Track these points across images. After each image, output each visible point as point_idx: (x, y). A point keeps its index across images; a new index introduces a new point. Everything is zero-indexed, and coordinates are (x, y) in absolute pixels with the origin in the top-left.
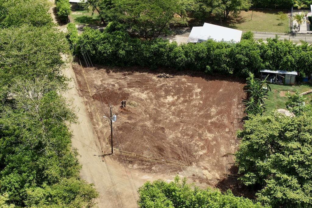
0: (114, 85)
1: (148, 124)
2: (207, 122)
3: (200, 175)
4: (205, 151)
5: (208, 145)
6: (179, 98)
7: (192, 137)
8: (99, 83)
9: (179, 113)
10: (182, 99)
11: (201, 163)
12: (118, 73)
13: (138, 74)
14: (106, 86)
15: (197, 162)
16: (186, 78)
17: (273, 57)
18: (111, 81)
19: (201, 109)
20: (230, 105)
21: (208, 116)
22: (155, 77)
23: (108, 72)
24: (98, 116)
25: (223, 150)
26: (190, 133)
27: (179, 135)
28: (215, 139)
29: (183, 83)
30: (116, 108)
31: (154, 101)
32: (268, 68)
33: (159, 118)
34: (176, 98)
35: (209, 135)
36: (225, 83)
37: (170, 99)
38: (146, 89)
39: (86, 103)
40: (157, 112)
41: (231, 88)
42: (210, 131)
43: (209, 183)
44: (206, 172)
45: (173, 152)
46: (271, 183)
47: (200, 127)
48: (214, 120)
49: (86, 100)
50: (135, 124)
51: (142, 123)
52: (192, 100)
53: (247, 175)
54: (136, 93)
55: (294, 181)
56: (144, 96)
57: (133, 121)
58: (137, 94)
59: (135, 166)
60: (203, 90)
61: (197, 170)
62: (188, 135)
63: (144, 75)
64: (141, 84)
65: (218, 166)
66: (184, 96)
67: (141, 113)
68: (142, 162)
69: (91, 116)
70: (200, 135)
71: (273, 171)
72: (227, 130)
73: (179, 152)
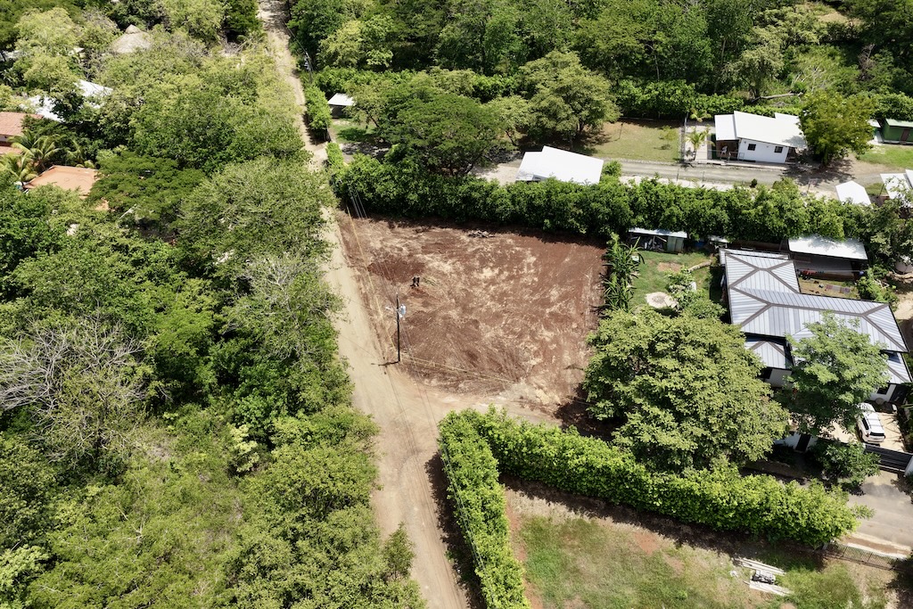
0: (401, 250)
1: (454, 314)
2: (544, 312)
3: (531, 397)
4: (539, 360)
5: (544, 350)
6: (501, 272)
7: (521, 336)
8: (378, 246)
9: (501, 297)
10: (506, 273)
11: (534, 379)
12: (408, 229)
13: (438, 230)
14: (388, 250)
15: (527, 376)
16: (512, 238)
17: (649, 209)
18: (396, 242)
19: (535, 290)
20: (580, 285)
21: (546, 303)
22: (464, 237)
23: (391, 227)
24: (377, 302)
25: (567, 359)
26: (518, 329)
27: (501, 333)
28: (555, 340)
29: (509, 247)
30: (404, 288)
31: (463, 277)
32: (640, 225)
33: (471, 305)
34: (497, 271)
35: (546, 333)
36: (574, 246)
37: (488, 273)
38: (451, 257)
39: (359, 279)
40: (468, 294)
41: (583, 256)
42: (548, 327)
43: (543, 411)
44: (540, 393)
45: (492, 360)
46: (634, 419)
47: (533, 320)
48: (554, 309)
49: (358, 273)
50: (433, 315)
51: (443, 313)
52: (521, 276)
53: (601, 405)
54: (435, 262)
55: (668, 418)
56: (447, 267)
57: (430, 309)
58: (436, 264)
59: (434, 382)
60: (539, 259)
61: (527, 390)
62: (515, 333)
63: (447, 233)
64: (442, 248)
65: (559, 384)
66: (509, 269)
67: (442, 297)
68: (444, 375)
69: (366, 299)
70: (533, 334)
71: (639, 401)
72: (574, 326)
73: (501, 360)
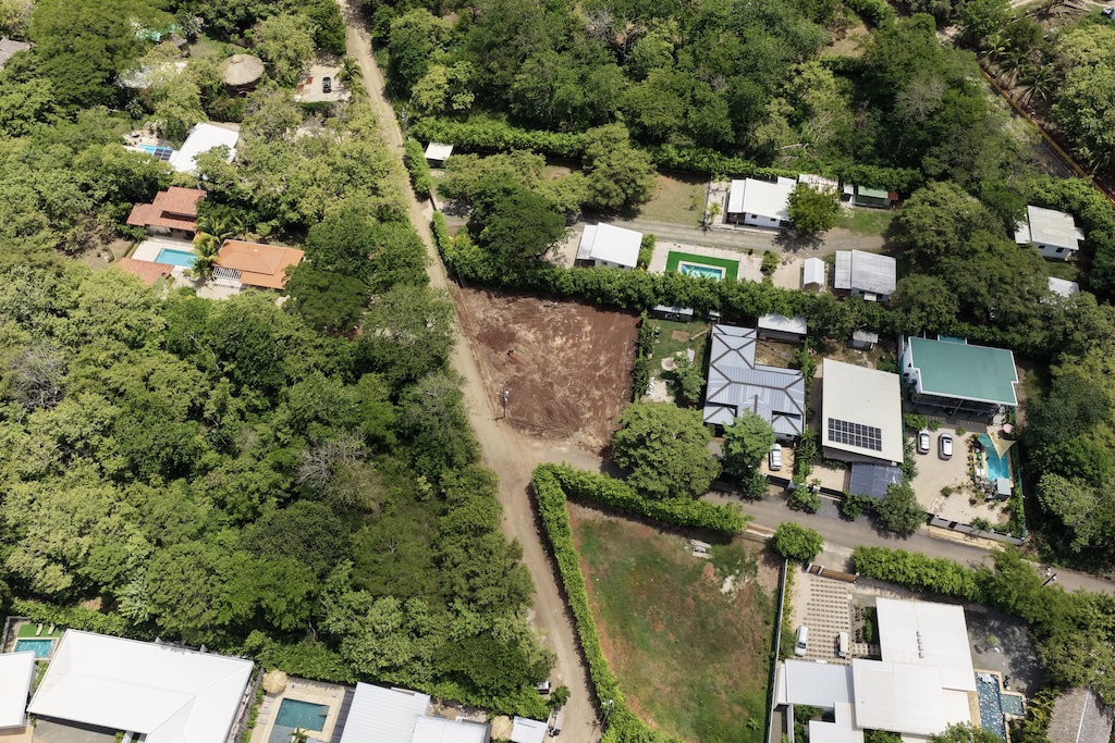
0: (498, 320)
1: (537, 377)
2: (595, 375)
3: (586, 442)
4: (591, 414)
5: (595, 408)
6: (567, 340)
7: (580, 395)
8: (482, 316)
9: (567, 363)
10: (571, 341)
11: (587, 428)
12: (502, 299)
13: (522, 300)
14: (489, 320)
15: (583, 426)
16: (575, 307)
18: (494, 313)
19: (590, 357)
20: (620, 351)
21: (596, 367)
22: (541, 306)
23: (490, 297)
24: (486, 367)
25: (608, 412)
26: (578, 390)
27: (568, 393)
28: (601, 398)
29: (573, 316)
31: (542, 344)
33: (548, 370)
34: (564, 339)
35: (596, 392)
36: (617, 315)
37: (559, 341)
38: (533, 326)
39: (472, 347)
40: (546, 360)
42: (597, 388)
43: (592, 451)
44: (590, 438)
45: (562, 415)
47: (588, 382)
48: (602, 372)
49: (471, 342)
50: (523, 378)
51: (530, 377)
52: (580, 344)
56: (531, 337)
57: (521, 374)
58: (523, 332)
59: (527, 432)
60: (593, 327)
61: (583, 437)
62: (576, 393)
63: (529, 303)
64: (527, 317)
65: (602, 431)
66: (573, 338)
67: (528, 363)
68: (533, 427)
69: (478, 365)
70: (588, 393)
72: (614, 386)
73: (567, 415)
